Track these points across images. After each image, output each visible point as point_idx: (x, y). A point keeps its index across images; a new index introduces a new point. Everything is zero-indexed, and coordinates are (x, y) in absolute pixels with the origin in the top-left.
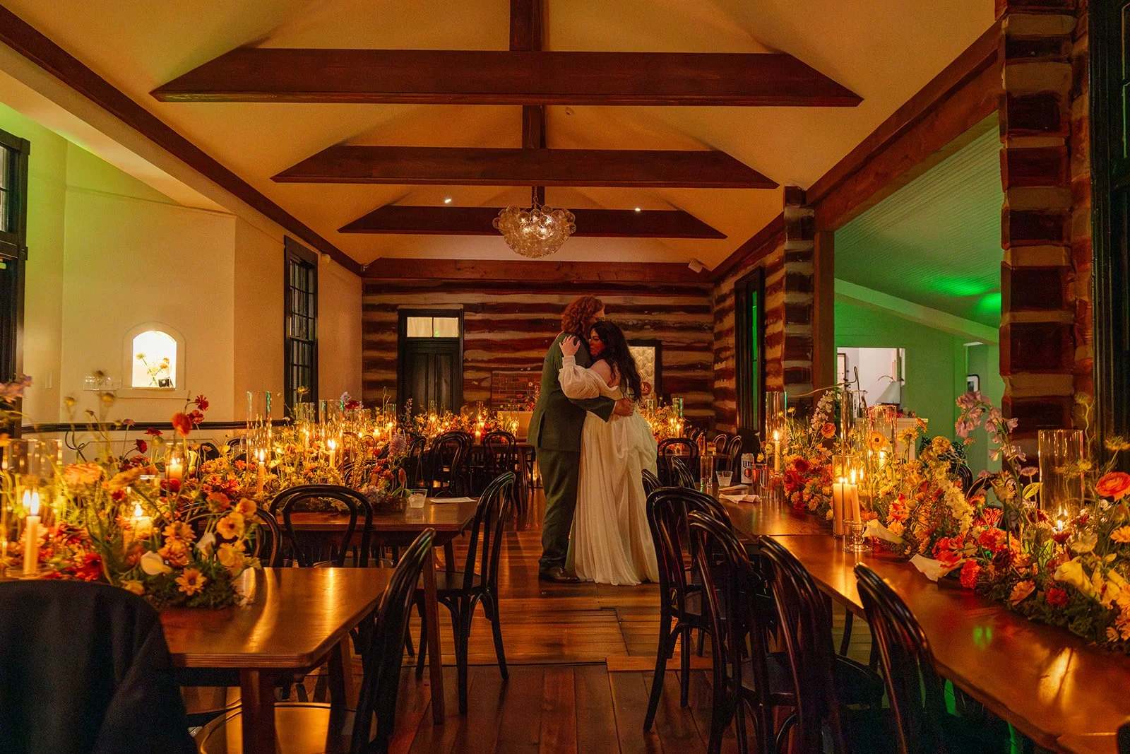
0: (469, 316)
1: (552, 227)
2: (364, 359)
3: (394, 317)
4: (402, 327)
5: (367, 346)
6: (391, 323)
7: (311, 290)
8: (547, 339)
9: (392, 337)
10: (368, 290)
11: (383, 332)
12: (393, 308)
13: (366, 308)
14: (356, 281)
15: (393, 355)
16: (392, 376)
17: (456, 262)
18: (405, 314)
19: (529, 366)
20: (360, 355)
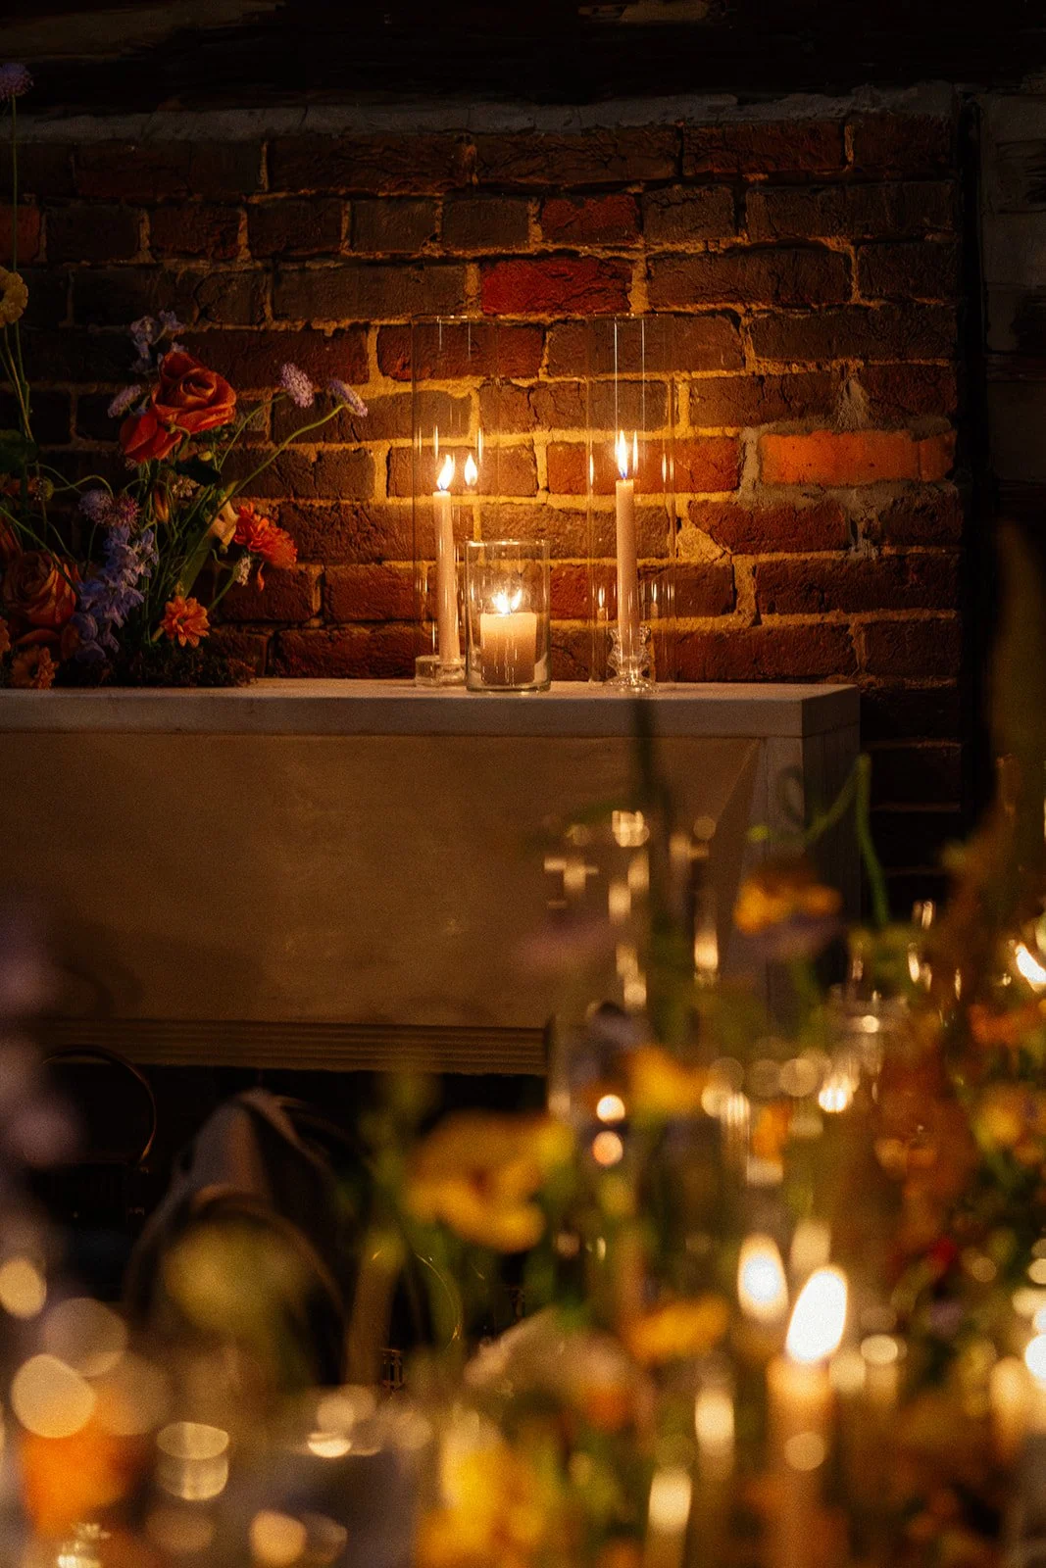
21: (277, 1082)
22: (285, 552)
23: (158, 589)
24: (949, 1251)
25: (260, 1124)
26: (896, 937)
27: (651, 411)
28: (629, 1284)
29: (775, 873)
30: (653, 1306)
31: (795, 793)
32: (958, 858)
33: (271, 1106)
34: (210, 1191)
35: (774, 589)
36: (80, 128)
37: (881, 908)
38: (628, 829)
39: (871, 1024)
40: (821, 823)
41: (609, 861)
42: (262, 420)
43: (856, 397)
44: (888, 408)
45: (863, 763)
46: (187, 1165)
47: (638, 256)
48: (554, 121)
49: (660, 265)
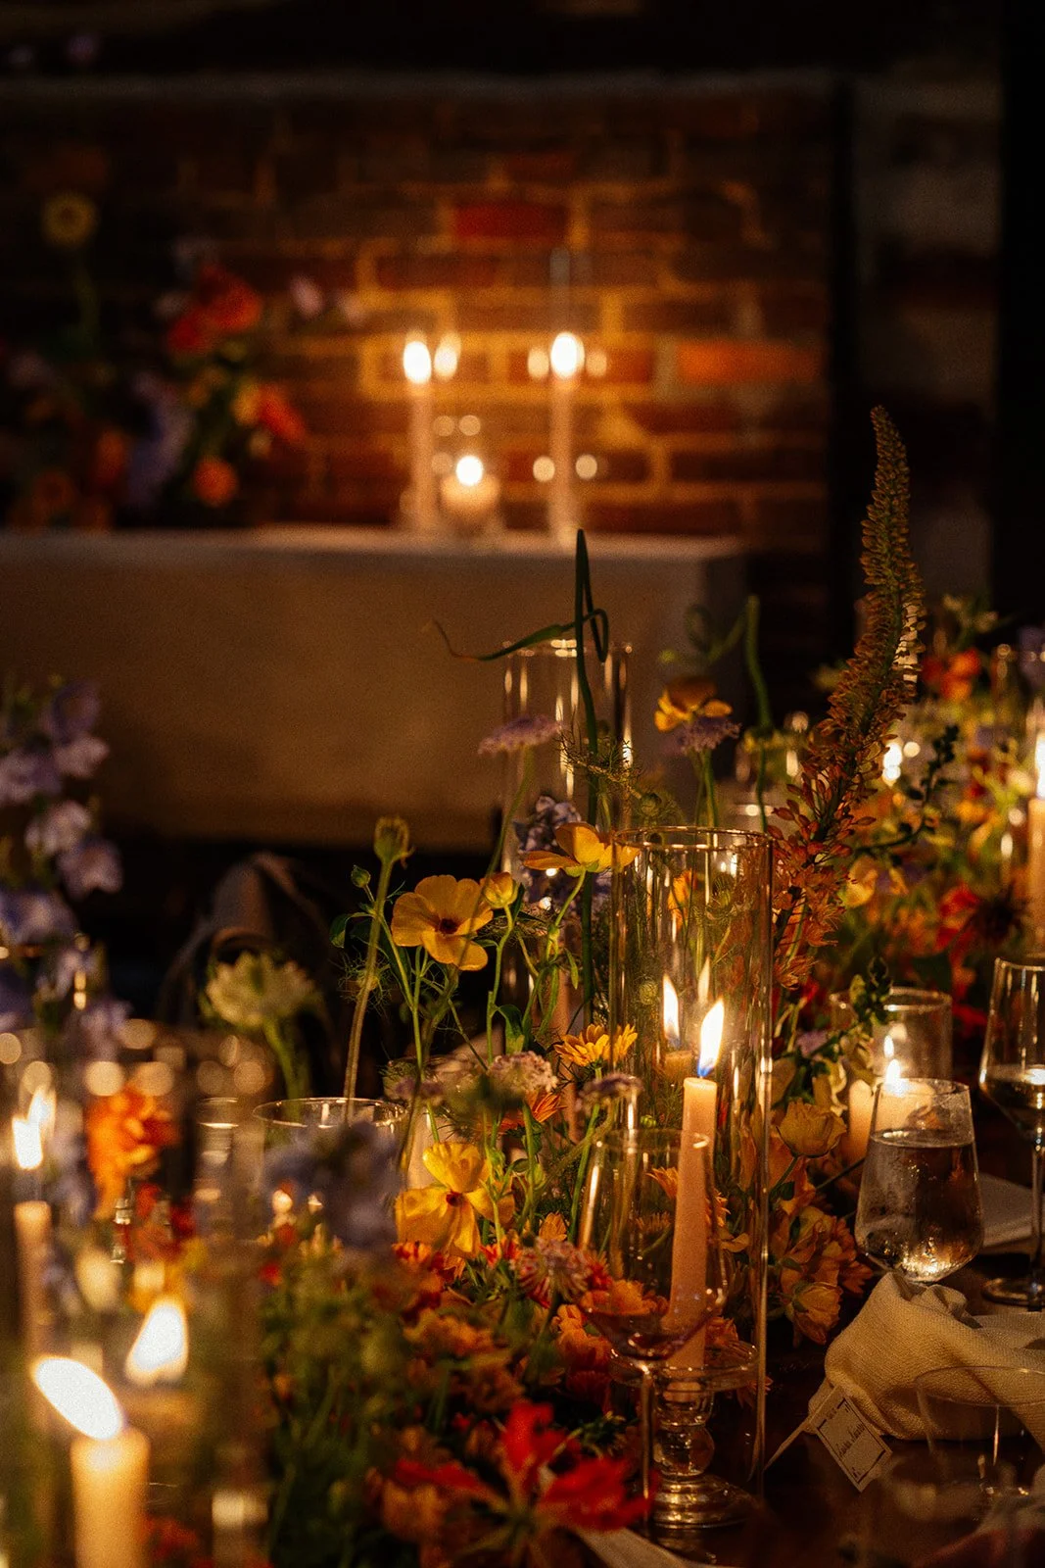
21: (280, 849)
22: (292, 428)
23: (192, 457)
24: (816, 991)
25: (267, 881)
26: (778, 740)
27: (585, 323)
28: (560, 1011)
29: (682, 688)
30: (580, 1031)
31: (696, 623)
32: (828, 679)
33: (274, 865)
34: (225, 933)
35: (683, 467)
36: (139, 88)
37: (765, 720)
38: (564, 648)
39: (752, 810)
40: (716, 652)
41: (547, 674)
42: (277, 321)
43: (749, 317)
44: (778, 322)
45: (753, 603)
46: (208, 910)
47: (579, 200)
48: (513, 90)
49: (599, 209)
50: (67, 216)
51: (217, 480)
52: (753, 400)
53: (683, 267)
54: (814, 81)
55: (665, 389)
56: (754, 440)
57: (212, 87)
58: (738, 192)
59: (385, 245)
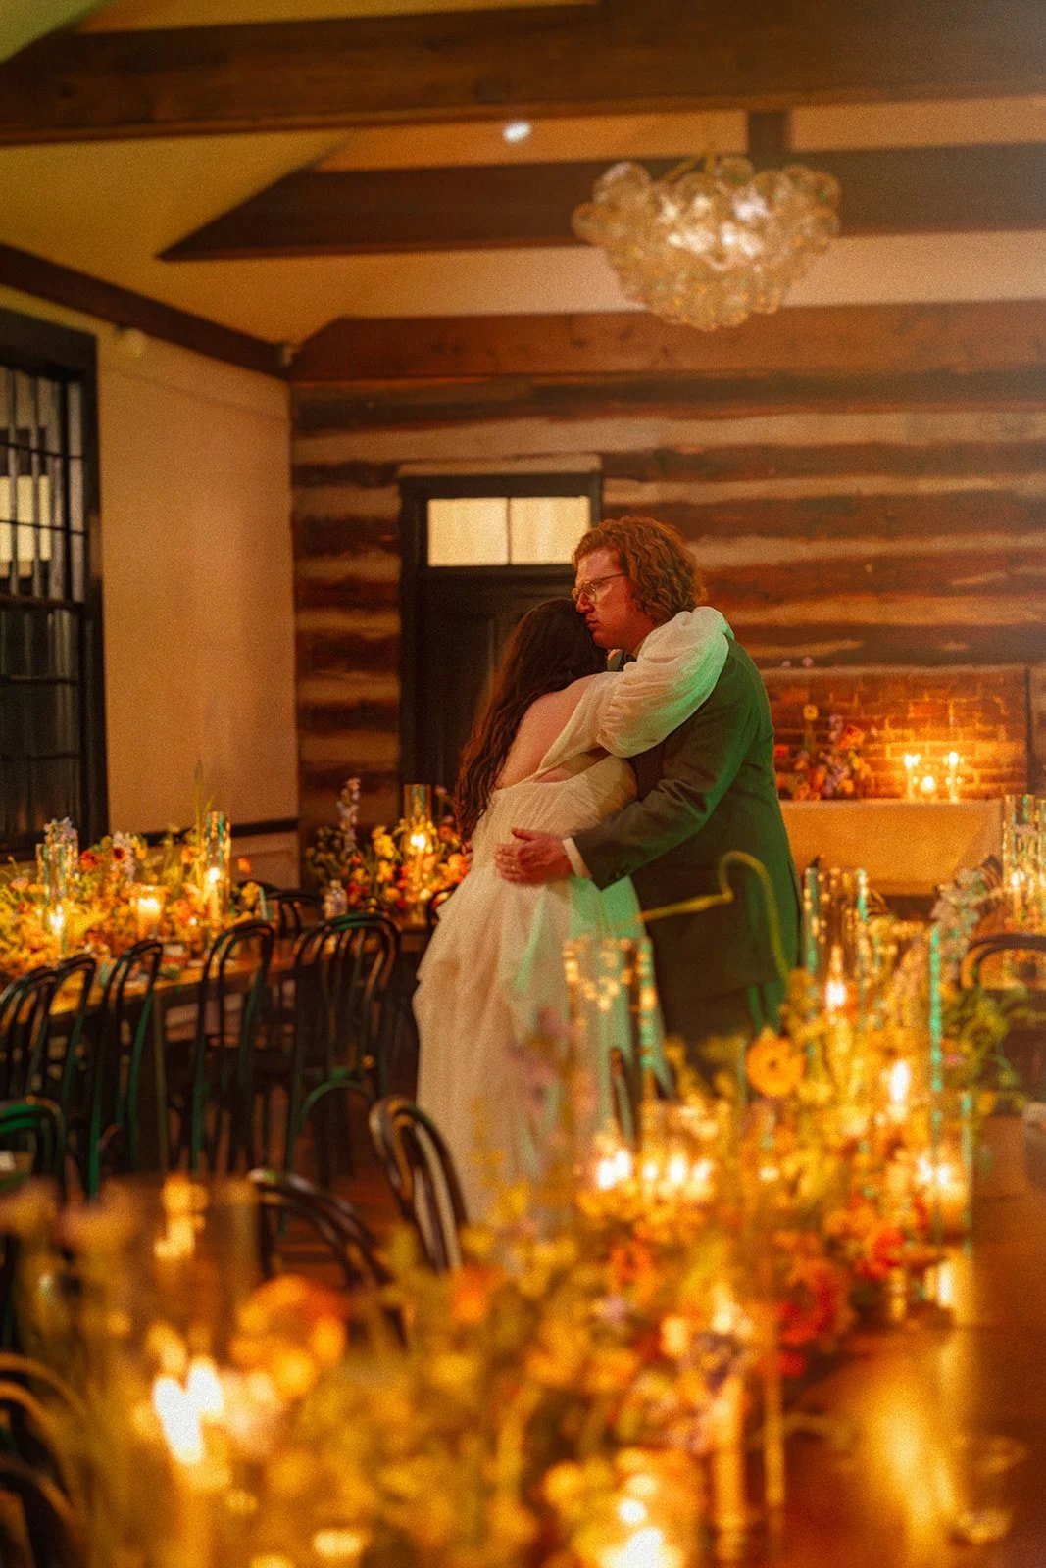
0: (618, 493)
1: (759, 228)
2: (300, 637)
3: (384, 503)
4: (412, 534)
5: (310, 595)
6: (380, 524)
7: (76, 449)
8: (869, 560)
9: (383, 568)
10: (306, 422)
11: (355, 553)
12: (384, 474)
13: (304, 476)
14: (267, 397)
15: (385, 625)
16: (385, 689)
17: (568, 320)
18: (420, 492)
19: (808, 652)
20: (286, 622)
22: (870, 771)
35: (984, 779)
42: (867, 739)
43: (1002, 735)
44: (1012, 736)
47: (951, 703)
48: (930, 672)
49: (956, 705)
50: (810, 712)
51: (849, 787)
52: (1005, 760)
53: (983, 722)
54: (1020, 668)
55: (978, 757)
56: (1005, 770)
57: (837, 671)
58: (998, 700)
59: (892, 716)
